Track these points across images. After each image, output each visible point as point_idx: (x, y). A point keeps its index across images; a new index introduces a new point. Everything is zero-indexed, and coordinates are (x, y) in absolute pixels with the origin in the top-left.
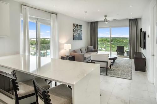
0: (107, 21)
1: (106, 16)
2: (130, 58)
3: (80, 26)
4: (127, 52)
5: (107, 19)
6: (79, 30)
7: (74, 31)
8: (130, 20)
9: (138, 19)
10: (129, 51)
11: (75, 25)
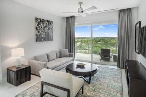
0: (82, 12)
1: (81, 4)
2: (118, 66)
3: (48, 21)
4: (115, 57)
5: (82, 9)
6: (47, 28)
7: (37, 28)
8: (120, 11)
9: (133, 8)
10: (117, 55)
11: (39, 21)
